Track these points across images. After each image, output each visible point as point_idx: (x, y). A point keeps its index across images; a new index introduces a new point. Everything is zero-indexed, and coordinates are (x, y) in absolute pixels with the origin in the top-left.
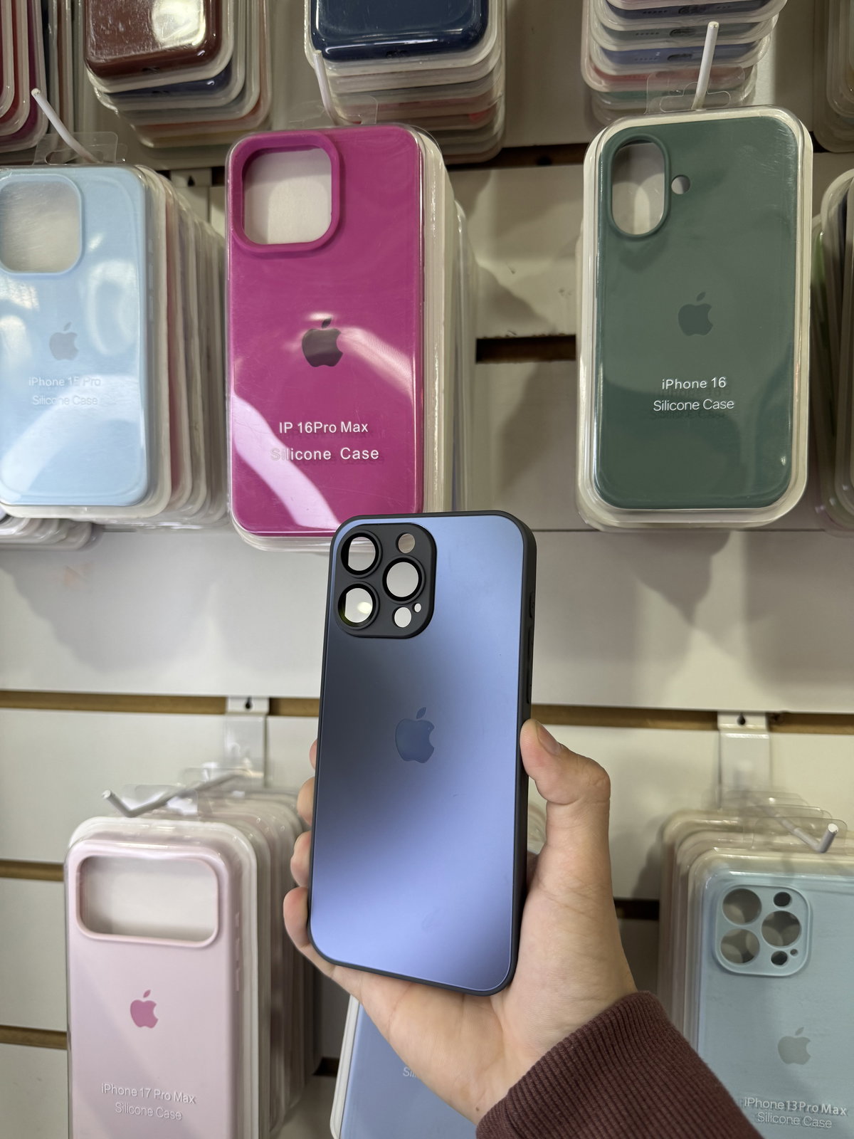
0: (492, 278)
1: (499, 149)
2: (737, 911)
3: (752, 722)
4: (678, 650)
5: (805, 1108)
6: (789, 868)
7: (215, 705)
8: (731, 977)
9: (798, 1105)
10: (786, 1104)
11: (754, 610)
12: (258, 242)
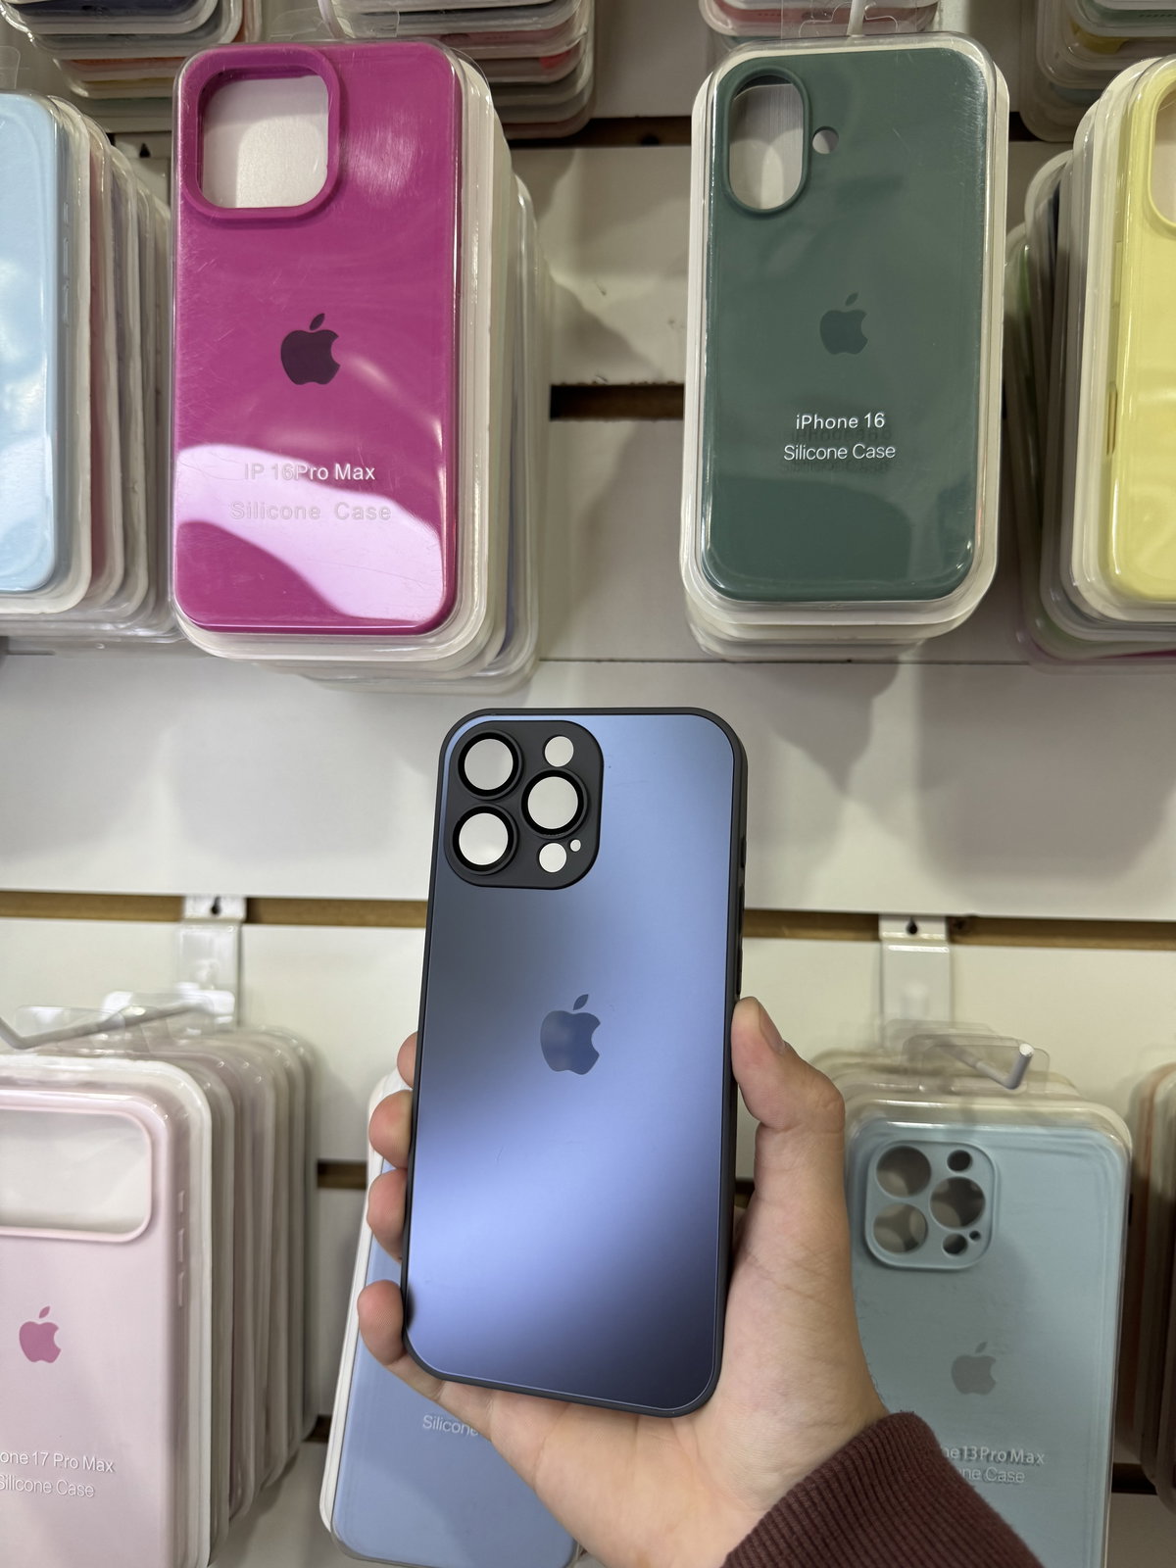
0: (574, 302)
1: (585, 120)
2: (897, 1180)
3: (926, 930)
4: (824, 830)
5: (989, 1455)
6: (970, 1117)
7: (167, 908)
8: (888, 1273)
9: (978, 1452)
10: (962, 1451)
11: (930, 775)
12: (221, 202)
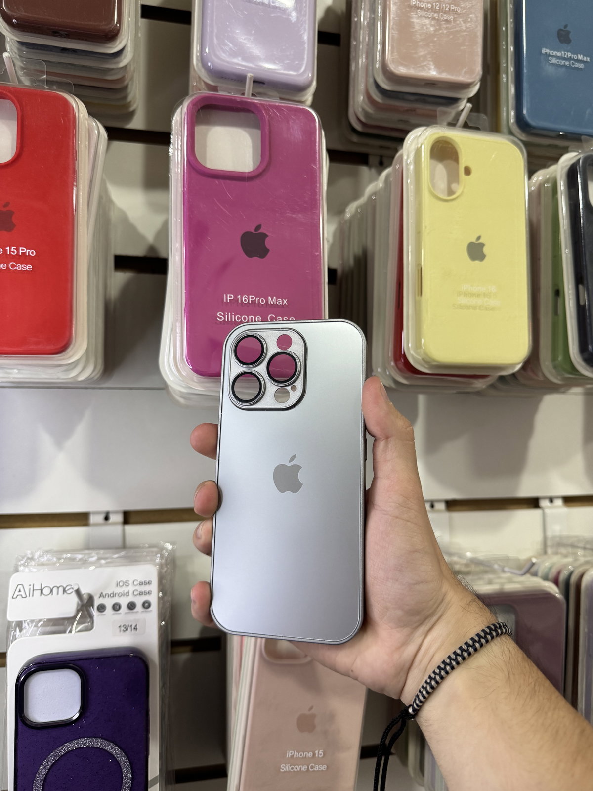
7: (81, 519)
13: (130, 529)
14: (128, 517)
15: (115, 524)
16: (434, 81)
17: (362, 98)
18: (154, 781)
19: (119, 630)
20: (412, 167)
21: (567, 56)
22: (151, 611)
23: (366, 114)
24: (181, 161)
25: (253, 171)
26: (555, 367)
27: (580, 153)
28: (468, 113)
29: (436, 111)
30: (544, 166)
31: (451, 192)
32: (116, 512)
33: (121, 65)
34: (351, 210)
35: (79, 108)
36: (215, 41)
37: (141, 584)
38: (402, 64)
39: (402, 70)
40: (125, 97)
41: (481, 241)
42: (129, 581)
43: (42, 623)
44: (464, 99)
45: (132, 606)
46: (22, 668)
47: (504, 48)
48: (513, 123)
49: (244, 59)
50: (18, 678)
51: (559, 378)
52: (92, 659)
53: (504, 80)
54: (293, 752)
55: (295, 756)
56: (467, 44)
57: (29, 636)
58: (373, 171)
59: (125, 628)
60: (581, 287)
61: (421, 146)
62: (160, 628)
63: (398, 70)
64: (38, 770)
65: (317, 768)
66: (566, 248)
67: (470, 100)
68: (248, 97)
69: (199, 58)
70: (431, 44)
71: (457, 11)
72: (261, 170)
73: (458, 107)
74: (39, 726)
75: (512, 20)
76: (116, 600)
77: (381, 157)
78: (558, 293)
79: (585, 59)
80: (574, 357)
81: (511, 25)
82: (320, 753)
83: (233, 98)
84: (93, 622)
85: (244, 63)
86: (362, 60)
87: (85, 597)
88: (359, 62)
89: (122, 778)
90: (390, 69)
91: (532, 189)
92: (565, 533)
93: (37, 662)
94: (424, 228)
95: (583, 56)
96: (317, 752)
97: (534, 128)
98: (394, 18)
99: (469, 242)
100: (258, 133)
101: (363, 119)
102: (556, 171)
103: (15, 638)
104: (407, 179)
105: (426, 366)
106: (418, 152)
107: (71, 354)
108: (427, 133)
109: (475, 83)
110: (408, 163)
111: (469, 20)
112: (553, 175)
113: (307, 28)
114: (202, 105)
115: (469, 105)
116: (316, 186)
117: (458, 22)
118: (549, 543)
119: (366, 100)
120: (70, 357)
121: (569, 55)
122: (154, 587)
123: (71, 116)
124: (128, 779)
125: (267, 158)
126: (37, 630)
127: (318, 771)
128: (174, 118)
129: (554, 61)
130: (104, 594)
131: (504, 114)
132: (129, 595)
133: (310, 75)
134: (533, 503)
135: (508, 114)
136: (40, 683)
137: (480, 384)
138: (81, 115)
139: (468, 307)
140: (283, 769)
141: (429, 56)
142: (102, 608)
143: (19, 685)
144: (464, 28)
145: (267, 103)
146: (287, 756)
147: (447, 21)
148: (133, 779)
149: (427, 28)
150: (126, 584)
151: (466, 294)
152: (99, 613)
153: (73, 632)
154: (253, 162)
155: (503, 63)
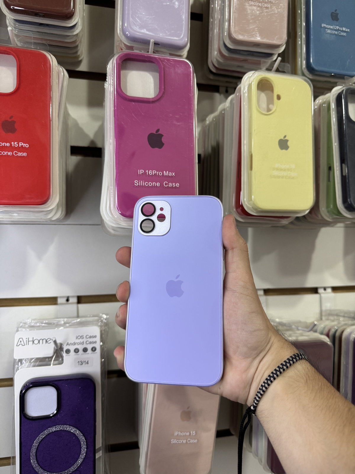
13: (81, 306)
14: (80, 300)
15: (72, 303)
16: (258, 43)
17: (216, 53)
18: (99, 449)
19: (78, 364)
20: (246, 95)
21: (337, 28)
22: (96, 353)
23: (218, 62)
24: (113, 91)
25: (154, 98)
26: (328, 212)
27: (344, 87)
28: (279, 63)
29: (260, 61)
30: (323, 94)
31: (269, 110)
32: (73, 297)
33: (75, 33)
34: (210, 119)
35: (53, 60)
36: (131, 19)
37: (90, 337)
38: (240, 34)
39: (240, 37)
40: (77, 52)
41: (286, 138)
42: (83, 336)
43: (34, 360)
44: (276, 54)
45: (85, 350)
46: (23, 385)
47: (299, 23)
48: (304, 68)
49: (147, 30)
50: (21, 391)
51: (330, 218)
52: (63, 380)
53: (300, 43)
54: (178, 432)
55: (179, 435)
56: (278, 21)
57: (27, 367)
58: (222, 96)
59: (82, 363)
60: (343, 165)
61: (252, 83)
62: (101, 362)
63: (238, 37)
64: (33, 443)
65: (192, 441)
66: (335, 142)
67: (279, 55)
68: (151, 53)
69: (121, 29)
70: (257, 22)
71: (272, 2)
72: (159, 97)
73: (273, 58)
74: (34, 418)
75: (304, 7)
76: (76, 346)
77: (227, 87)
78: (330, 168)
79: (347, 30)
80: (339, 206)
81: (303, 10)
82: (193, 433)
83: (143, 54)
84: (63, 360)
85: (148, 33)
86: (216, 31)
87: (59, 345)
88: (215, 32)
89: (81, 448)
90: (233, 36)
91: (316, 107)
92: (333, 308)
93: (31, 382)
94: (253, 131)
95: (346, 28)
96: (192, 432)
97: (317, 71)
98: (235, 6)
99: (279, 139)
100: (157, 75)
101: (216, 65)
102: (329, 97)
103: (18, 369)
104: (244, 102)
105: (254, 211)
106: (250, 86)
107: (49, 204)
108: (256, 75)
109: (283, 44)
110: (244, 92)
111: (280, 7)
112: (328, 99)
113: (184, 11)
114: (125, 59)
115: (280, 58)
116: (192, 107)
117: (273, 8)
118: (323, 314)
119: (219, 55)
120: (49, 207)
121: (338, 27)
122: (98, 339)
123: (48, 65)
124: (84, 448)
125: (163, 90)
126: (31, 364)
127: (193, 443)
128: (108, 66)
129: (329, 31)
130: (69, 344)
131: (299, 63)
132: (83, 344)
133: (186, 40)
134: (315, 290)
135: (302, 63)
136: (34, 394)
137: (285, 222)
138: (54, 64)
139: (279, 177)
140: (172, 442)
141: (257, 29)
142: (68, 351)
143: (22, 395)
144: (276, 12)
145: (163, 57)
146: (175, 435)
147: (267, 8)
148: (87, 448)
149: (255, 12)
150: (82, 337)
151: (277, 169)
152: (66, 354)
153: (52, 365)
154: (155, 92)
155: (299, 32)
